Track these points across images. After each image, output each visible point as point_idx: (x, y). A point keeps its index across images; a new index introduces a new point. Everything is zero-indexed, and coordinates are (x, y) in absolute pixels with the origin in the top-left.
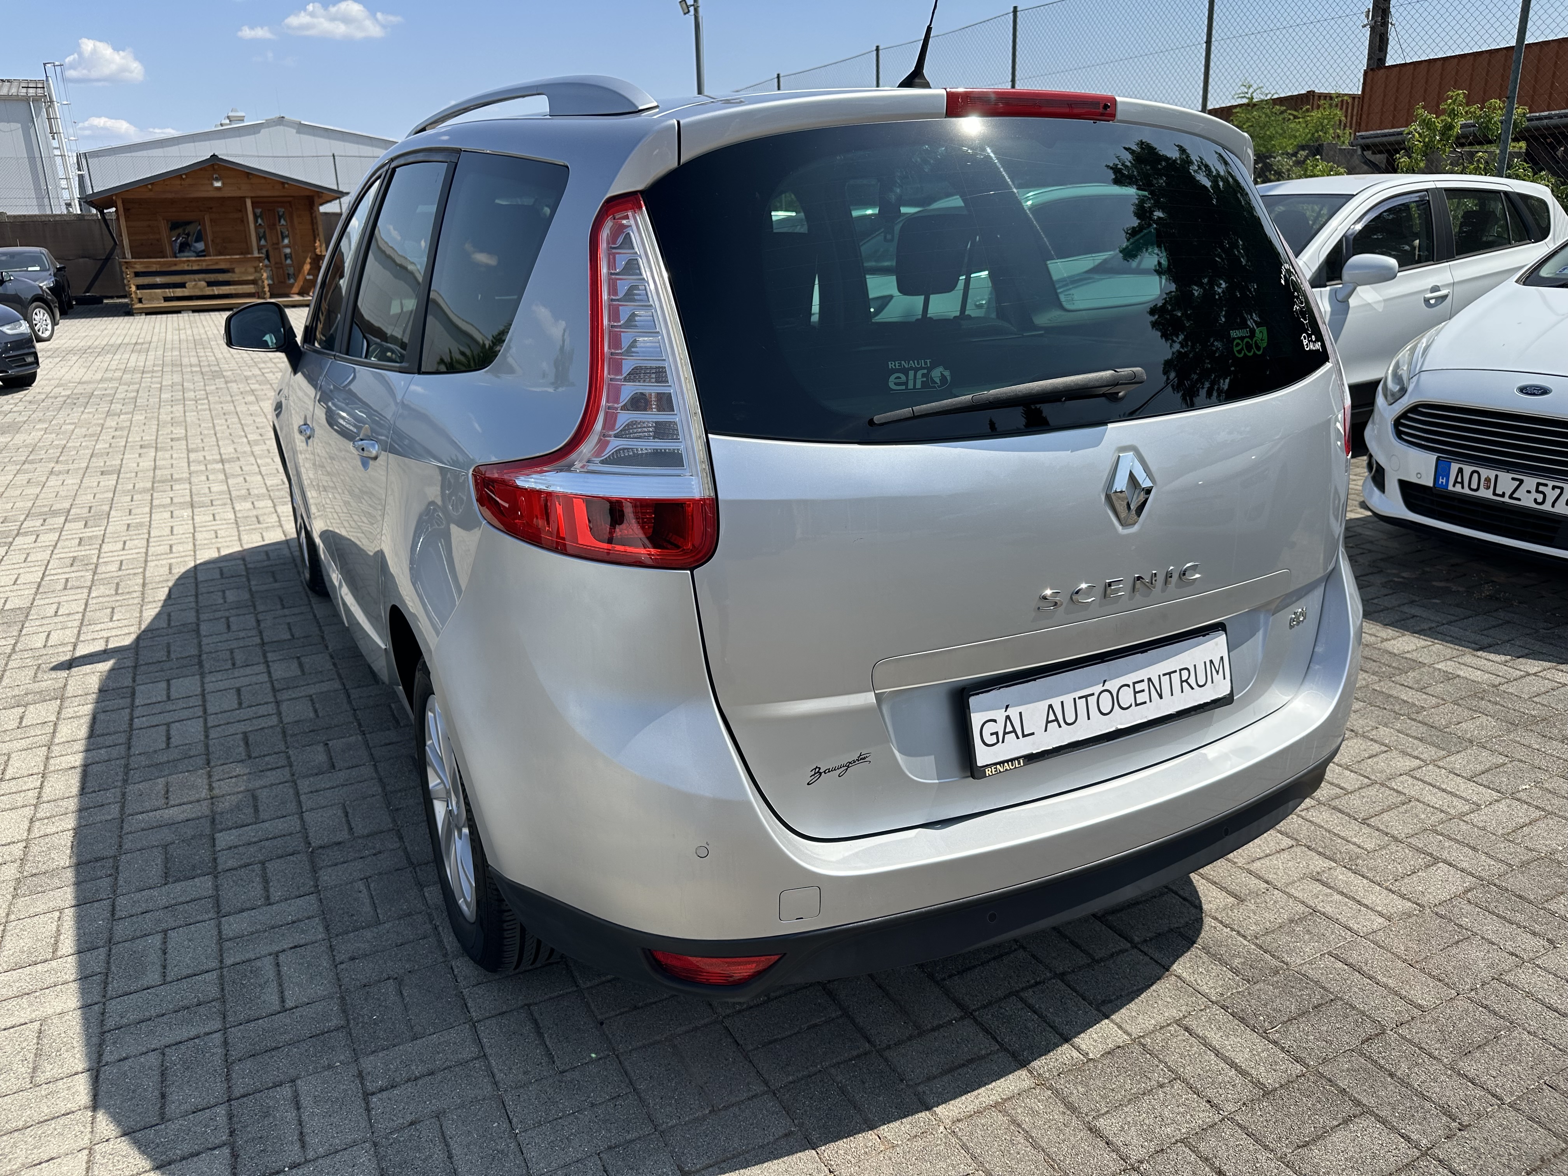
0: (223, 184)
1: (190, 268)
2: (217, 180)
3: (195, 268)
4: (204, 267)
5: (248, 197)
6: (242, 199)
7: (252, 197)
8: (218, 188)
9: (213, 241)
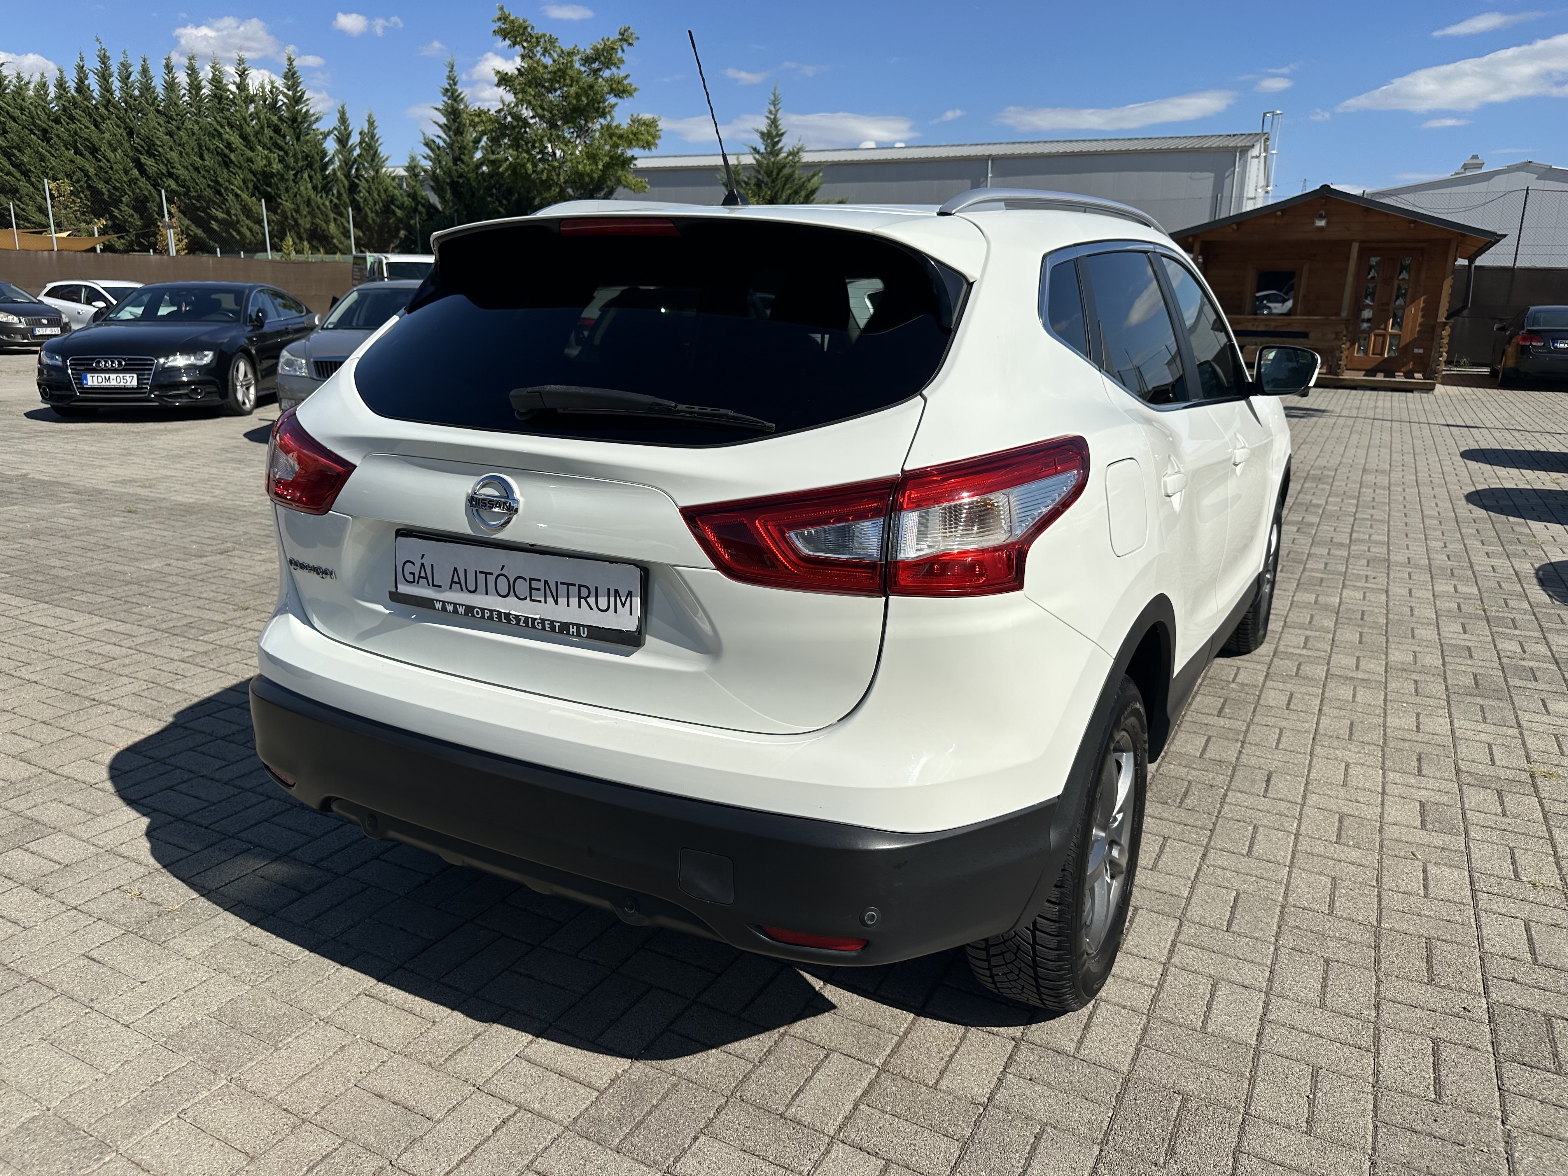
0: (1328, 223)
1: (1254, 329)
2: (1321, 217)
3: (1261, 328)
4: (1271, 329)
5: (1355, 241)
6: (1348, 243)
7: (1362, 242)
8: (1321, 229)
9: (1304, 296)
